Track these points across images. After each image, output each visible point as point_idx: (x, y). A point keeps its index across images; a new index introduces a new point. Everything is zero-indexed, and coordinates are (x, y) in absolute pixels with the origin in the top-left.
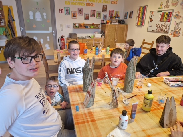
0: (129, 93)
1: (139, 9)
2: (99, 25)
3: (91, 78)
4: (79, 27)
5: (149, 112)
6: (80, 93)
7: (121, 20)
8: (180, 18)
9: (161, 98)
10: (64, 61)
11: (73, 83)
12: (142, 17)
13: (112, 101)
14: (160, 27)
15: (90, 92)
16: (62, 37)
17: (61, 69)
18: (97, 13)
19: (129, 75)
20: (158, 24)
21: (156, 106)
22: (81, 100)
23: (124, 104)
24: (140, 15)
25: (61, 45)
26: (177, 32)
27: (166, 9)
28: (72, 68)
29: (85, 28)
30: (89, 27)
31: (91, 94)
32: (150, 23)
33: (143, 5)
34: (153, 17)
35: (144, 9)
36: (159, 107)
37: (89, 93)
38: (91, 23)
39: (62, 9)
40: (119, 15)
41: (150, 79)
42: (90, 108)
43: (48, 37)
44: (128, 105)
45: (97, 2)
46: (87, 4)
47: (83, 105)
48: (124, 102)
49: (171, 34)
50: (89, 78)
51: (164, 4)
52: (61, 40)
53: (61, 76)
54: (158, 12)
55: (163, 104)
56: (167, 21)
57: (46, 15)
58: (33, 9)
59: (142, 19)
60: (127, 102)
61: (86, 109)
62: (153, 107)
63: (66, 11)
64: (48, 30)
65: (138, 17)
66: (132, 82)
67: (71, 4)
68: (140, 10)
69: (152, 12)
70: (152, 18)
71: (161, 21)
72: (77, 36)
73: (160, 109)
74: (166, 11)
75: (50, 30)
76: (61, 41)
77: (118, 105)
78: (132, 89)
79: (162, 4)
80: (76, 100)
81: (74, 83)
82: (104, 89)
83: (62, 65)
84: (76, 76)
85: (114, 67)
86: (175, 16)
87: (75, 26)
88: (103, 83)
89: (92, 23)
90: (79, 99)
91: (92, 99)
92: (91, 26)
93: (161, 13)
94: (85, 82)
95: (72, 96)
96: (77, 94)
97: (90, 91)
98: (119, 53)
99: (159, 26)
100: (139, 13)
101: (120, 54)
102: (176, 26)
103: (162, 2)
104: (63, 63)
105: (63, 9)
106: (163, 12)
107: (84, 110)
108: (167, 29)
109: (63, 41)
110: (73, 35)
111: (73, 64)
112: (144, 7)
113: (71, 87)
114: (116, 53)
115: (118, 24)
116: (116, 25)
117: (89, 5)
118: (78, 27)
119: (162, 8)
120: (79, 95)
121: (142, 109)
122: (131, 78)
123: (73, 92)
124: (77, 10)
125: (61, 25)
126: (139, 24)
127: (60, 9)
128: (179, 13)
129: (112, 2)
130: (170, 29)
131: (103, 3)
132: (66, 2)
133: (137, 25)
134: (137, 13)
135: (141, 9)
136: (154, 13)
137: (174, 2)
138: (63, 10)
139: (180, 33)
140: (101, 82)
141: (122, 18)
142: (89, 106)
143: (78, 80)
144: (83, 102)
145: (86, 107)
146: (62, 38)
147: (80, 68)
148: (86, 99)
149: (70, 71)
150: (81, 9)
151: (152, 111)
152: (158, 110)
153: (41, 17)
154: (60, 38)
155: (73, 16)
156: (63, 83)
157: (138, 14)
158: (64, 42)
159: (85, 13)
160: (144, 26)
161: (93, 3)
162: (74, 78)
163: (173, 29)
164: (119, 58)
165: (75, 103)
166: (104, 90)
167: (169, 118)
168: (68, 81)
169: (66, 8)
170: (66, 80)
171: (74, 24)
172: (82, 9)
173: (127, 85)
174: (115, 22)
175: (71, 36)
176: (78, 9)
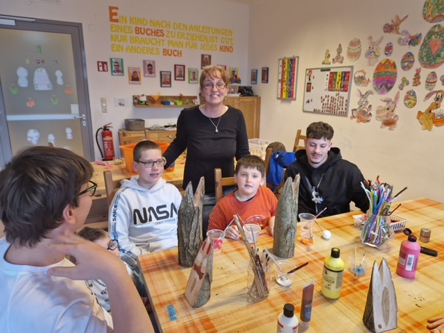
0: (287, 257)
1: (281, 63)
2: (195, 98)
3: (198, 230)
4: (149, 104)
5: (337, 299)
6: (172, 272)
7: (245, 87)
8: (367, 84)
9: (357, 263)
10: (123, 191)
11: (149, 246)
12: (290, 80)
13: (254, 283)
14: (329, 102)
15: (200, 267)
16: (105, 128)
17: (118, 211)
18: (189, 72)
19: (285, 217)
20: (324, 97)
21: (350, 283)
22: (177, 290)
23: (281, 288)
24: (285, 77)
25: (104, 148)
26: (364, 113)
27: (337, 64)
28: (144, 209)
29: (162, 105)
30: (172, 103)
31: (203, 271)
32: (308, 93)
33: (290, 56)
34: (312, 81)
35: (292, 63)
36: (355, 286)
37: (197, 269)
38: (177, 94)
39: (104, 63)
40: (238, 76)
41: (327, 221)
42: (204, 306)
43: (69, 131)
44: (291, 287)
45: (188, 46)
46: (166, 52)
47: (185, 301)
48: (279, 281)
49: (354, 117)
50: (192, 232)
51: (334, 55)
52: (104, 135)
53: (118, 229)
54: (323, 70)
55: (362, 276)
56: (342, 89)
57: (63, 77)
58: (27, 62)
59: (290, 85)
60: (286, 282)
61: (192, 311)
62: (344, 287)
63: (114, 67)
64: (69, 111)
65: (282, 81)
66: (293, 231)
67: (127, 51)
68: (283, 67)
69: (310, 71)
70: (310, 84)
71: (330, 90)
72: (144, 124)
73: (358, 289)
74: (338, 68)
75: (73, 112)
76: (104, 139)
77: (268, 293)
78: (294, 247)
79: (329, 55)
80: (166, 291)
81: (152, 245)
82: (229, 254)
83: (120, 201)
84: (156, 227)
85: (244, 199)
86: (357, 80)
87: (137, 102)
88: (225, 240)
89: (179, 95)
90: (172, 289)
91: (207, 284)
92: (177, 101)
93: (328, 73)
94: (183, 241)
95: (152, 282)
96: (164, 274)
97: (201, 264)
98: (253, 167)
99: (326, 100)
100: (283, 72)
101: (256, 168)
102: (362, 100)
103: (328, 51)
104: (121, 196)
105: (106, 63)
106: (332, 70)
107: (190, 315)
108: (344, 107)
109: (108, 138)
110: (134, 123)
111: (147, 197)
112: (292, 61)
113: (147, 257)
114: (246, 167)
115: (238, 95)
116: (234, 98)
117: (170, 53)
118: (146, 104)
119: (330, 63)
120: (171, 277)
121: (322, 295)
122: (289, 223)
123: (155, 270)
124: (140, 66)
125: (102, 99)
126: (284, 96)
127: (98, 62)
128: (365, 73)
129: (221, 48)
130: (351, 107)
131: (201, 49)
132: (112, 47)
133: (281, 98)
134: (279, 73)
135: (286, 65)
136: (314, 72)
137: (353, 51)
138: (105, 65)
139: (370, 114)
140: (220, 239)
141: (245, 82)
142: (201, 302)
143: (162, 237)
144: (184, 294)
145: (195, 306)
146: (106, 131)
147: (165, 206)
148: (191, 285)
149: (139, 217)
150: (152, 63)
151: (343, 296)
152: (356, 293)
153: (48, 82)
154: (101, 131)
155: (131, 78)
156: (123, 247)
157: (280, 75)
158: (112, 141)
159: (161, 72)
160: (295, 99)
161: (179, 49)
162: (151, 234)
163: (357, 107)
164: (255, 176)
165: (165, 298)
166: (229, 257)
167: (383, 310)
168: (135, 242)
169: (113, 60)
170: (130, 240)
171: (135, 98)
172: (154, 62)
173: (282, 239)
174: (233, 93)
175: (128, 125)
176: (144, 62)
